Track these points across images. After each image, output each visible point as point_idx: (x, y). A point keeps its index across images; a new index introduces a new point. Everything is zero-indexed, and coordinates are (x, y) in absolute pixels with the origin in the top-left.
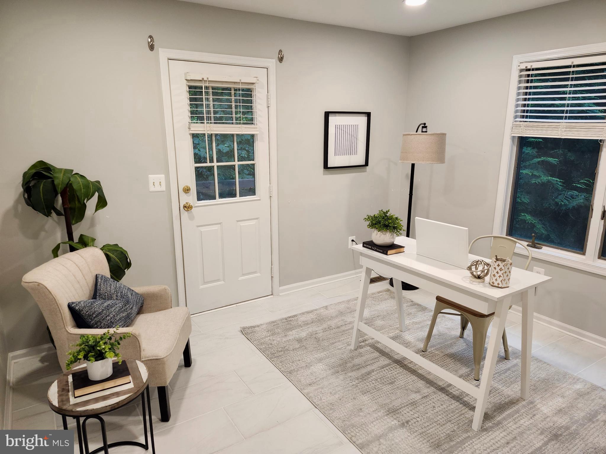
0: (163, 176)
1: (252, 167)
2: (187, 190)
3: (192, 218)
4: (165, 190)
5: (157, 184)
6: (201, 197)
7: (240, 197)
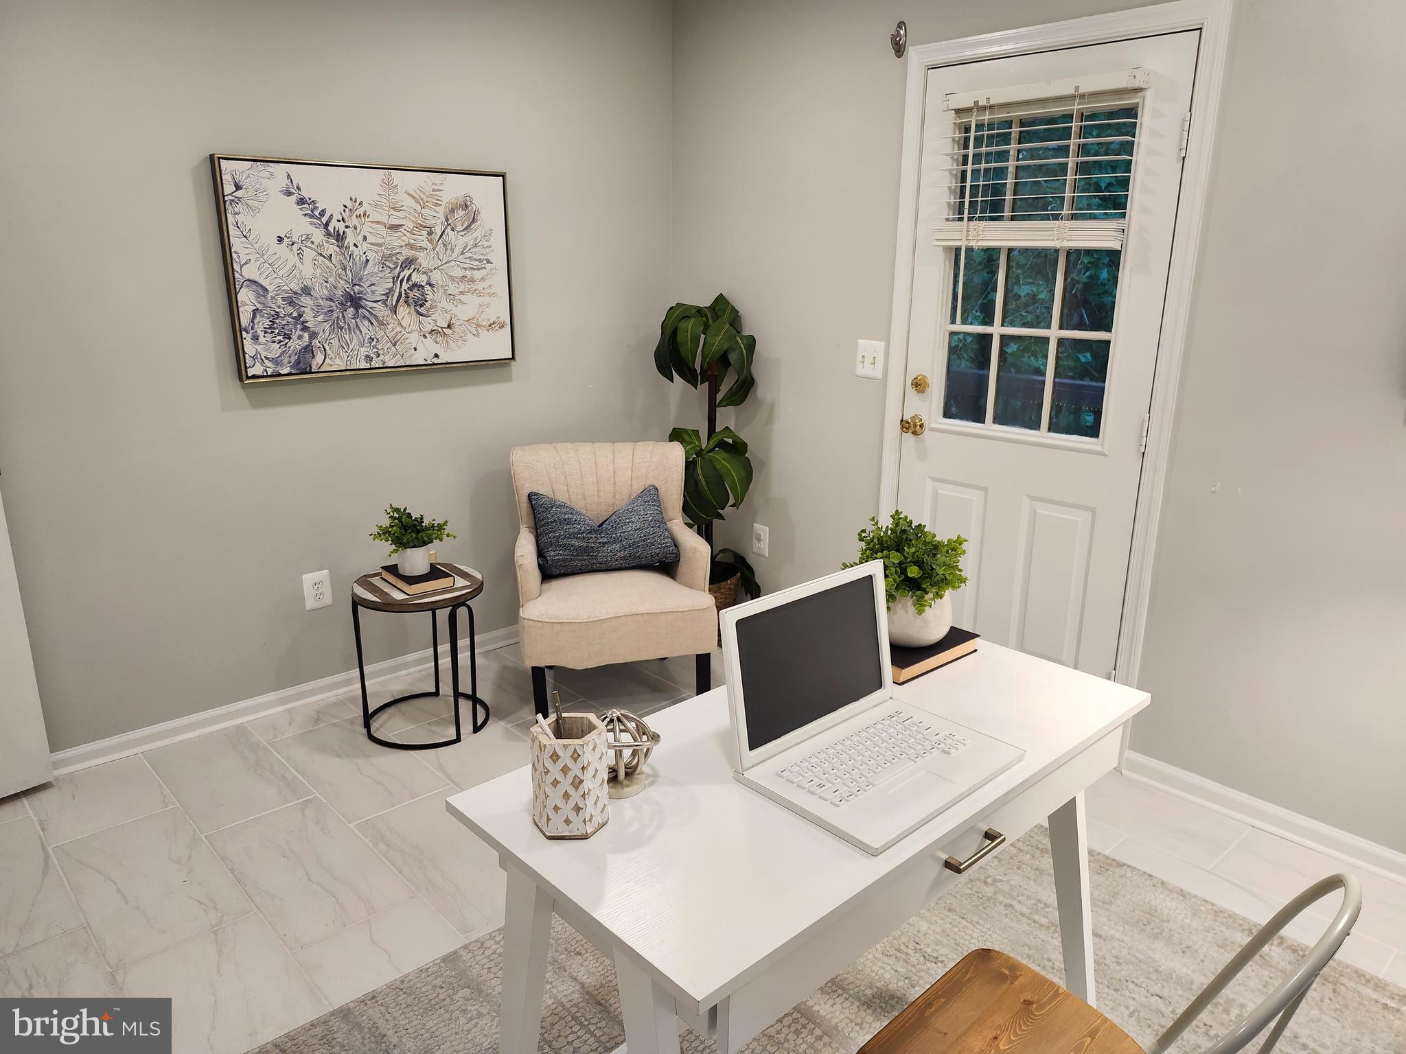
0: (883, 343)
1: (1101, 351)
2: (919, 385)
3: (922, 455)
4: (880, 377)
5: (868, 360)
6: (954, 409)
7: (1050, 430)
